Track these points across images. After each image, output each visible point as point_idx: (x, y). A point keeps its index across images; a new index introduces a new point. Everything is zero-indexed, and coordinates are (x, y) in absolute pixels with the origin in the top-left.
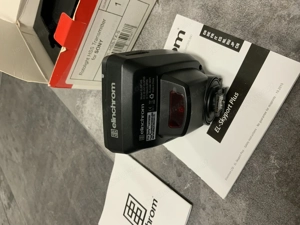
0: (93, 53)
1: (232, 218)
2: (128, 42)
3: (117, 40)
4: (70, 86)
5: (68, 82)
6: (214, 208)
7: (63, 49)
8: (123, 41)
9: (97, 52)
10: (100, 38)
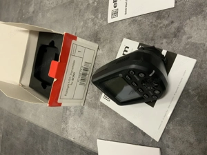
0: (71, 81)
1: (187, 141)
2: (88, 72)
3: (82, 71)
4: (60, 104)
5: (59, 101)
6: (173, 142)
7: (55, 80)
8: (85, 72)
9: (73, 80)
10: (74, 71)
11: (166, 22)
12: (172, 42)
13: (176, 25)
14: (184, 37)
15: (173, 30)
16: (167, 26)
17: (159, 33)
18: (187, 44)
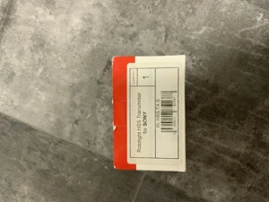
0: (142, 127)
2: (174, 108)
3: (160, 109)
5: (130, 161)
9: (145, 124)
10: (142, 111)
11: (127, 23)
12: (127, 42)
13: (134, 29)
14: (137, 43)
15: (131, 33)
16: (127, 26)
17: (119, 29)
18: (137, 49)
